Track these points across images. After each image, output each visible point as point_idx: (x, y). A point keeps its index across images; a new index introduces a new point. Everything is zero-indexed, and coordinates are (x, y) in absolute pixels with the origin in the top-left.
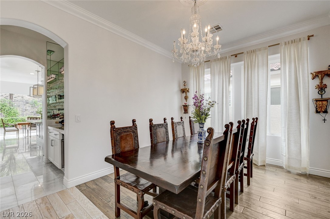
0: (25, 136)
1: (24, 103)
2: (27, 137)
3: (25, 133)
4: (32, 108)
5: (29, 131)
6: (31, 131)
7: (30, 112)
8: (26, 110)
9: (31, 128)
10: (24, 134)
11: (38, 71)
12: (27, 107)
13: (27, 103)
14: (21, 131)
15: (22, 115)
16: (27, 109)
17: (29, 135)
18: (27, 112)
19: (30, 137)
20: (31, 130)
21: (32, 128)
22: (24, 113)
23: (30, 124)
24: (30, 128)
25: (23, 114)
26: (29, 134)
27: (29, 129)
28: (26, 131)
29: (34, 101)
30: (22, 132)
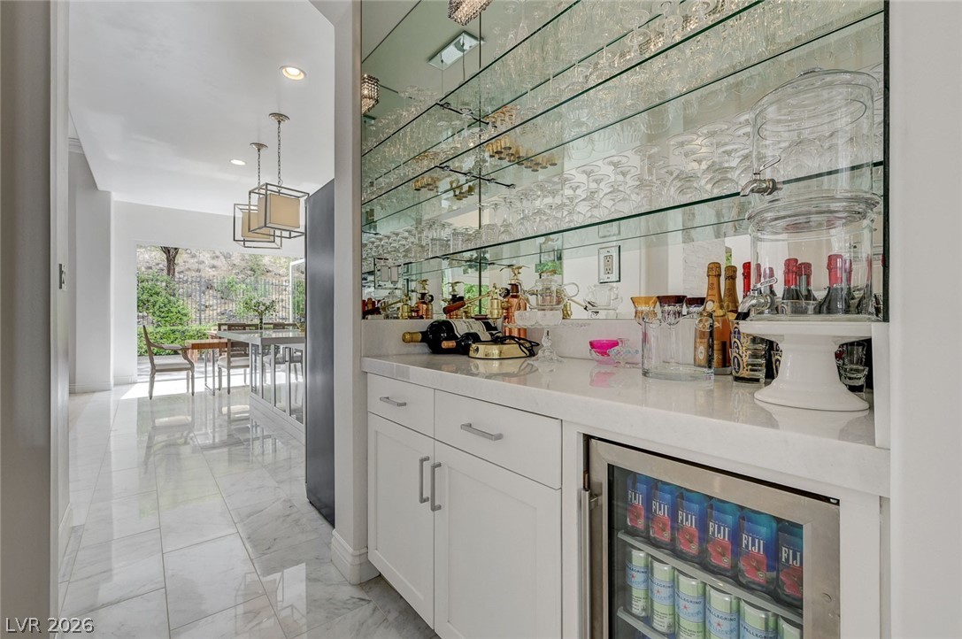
0: (211, 387)
1: (203, 288)
2: (217, 392)
3: (214, 376)
4: (223, 301)
5: (225, 371)
6: (232, 371)
7: (219, 311)
8: (206, 307)
9: (232, 359)
10: (210, 381)
11: (260, 146)
12: (211, 298)
13: (210, 287)
14: (199, 367)
15: (198, 322)
16: (211, 303)
17: (225, 384)
18: (211, 312)
19: (229, 392)
20: (229, 368)
21: (236, 361)
22: (203, 316)
23: (229, 345)
24: (229, 362)
25: (200, 319)
26: (225, 380)
27: (225, 364)
28: (216, 368)
29: (227, 281)
30: (202, 372)
